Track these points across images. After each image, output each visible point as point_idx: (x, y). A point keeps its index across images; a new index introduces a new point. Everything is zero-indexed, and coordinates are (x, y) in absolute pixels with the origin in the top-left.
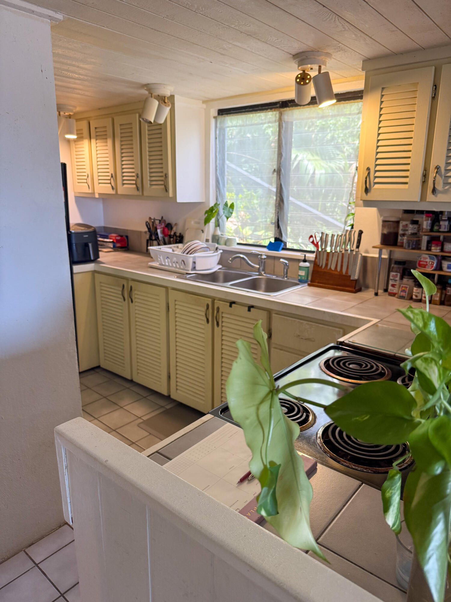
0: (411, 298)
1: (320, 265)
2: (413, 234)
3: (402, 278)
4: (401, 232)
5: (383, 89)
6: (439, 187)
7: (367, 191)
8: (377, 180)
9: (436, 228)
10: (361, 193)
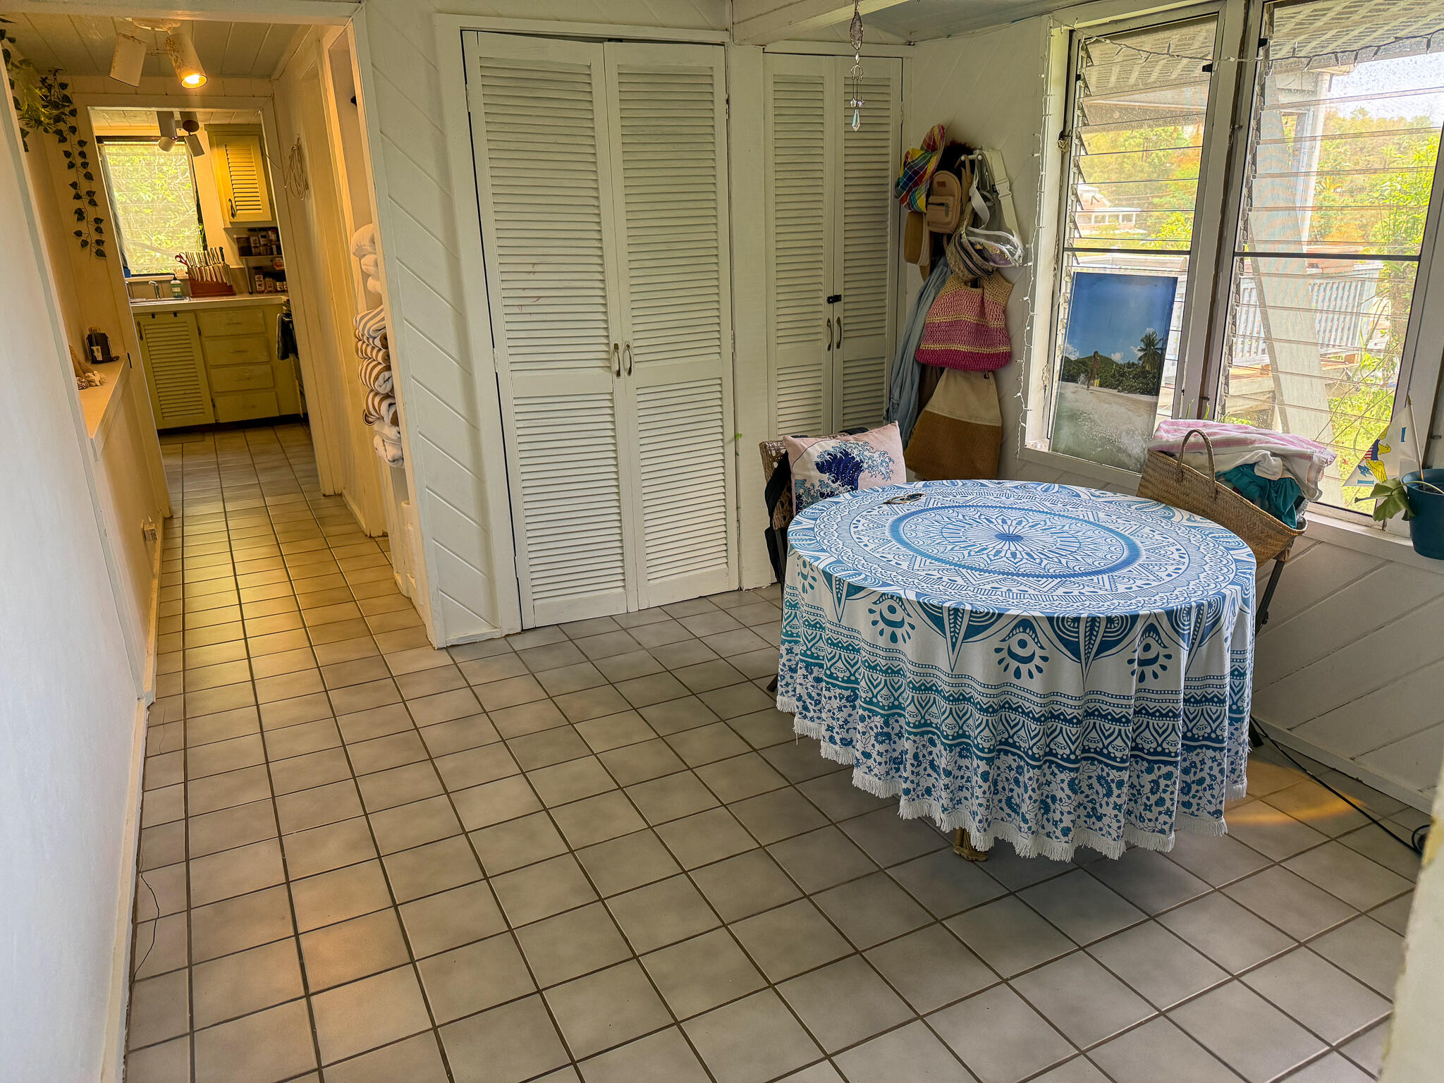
2: (265, 245)
3: (264, 278)
4: (253, 245)
7: (233, 215)
8: (241, 208)
10: (228, 218)
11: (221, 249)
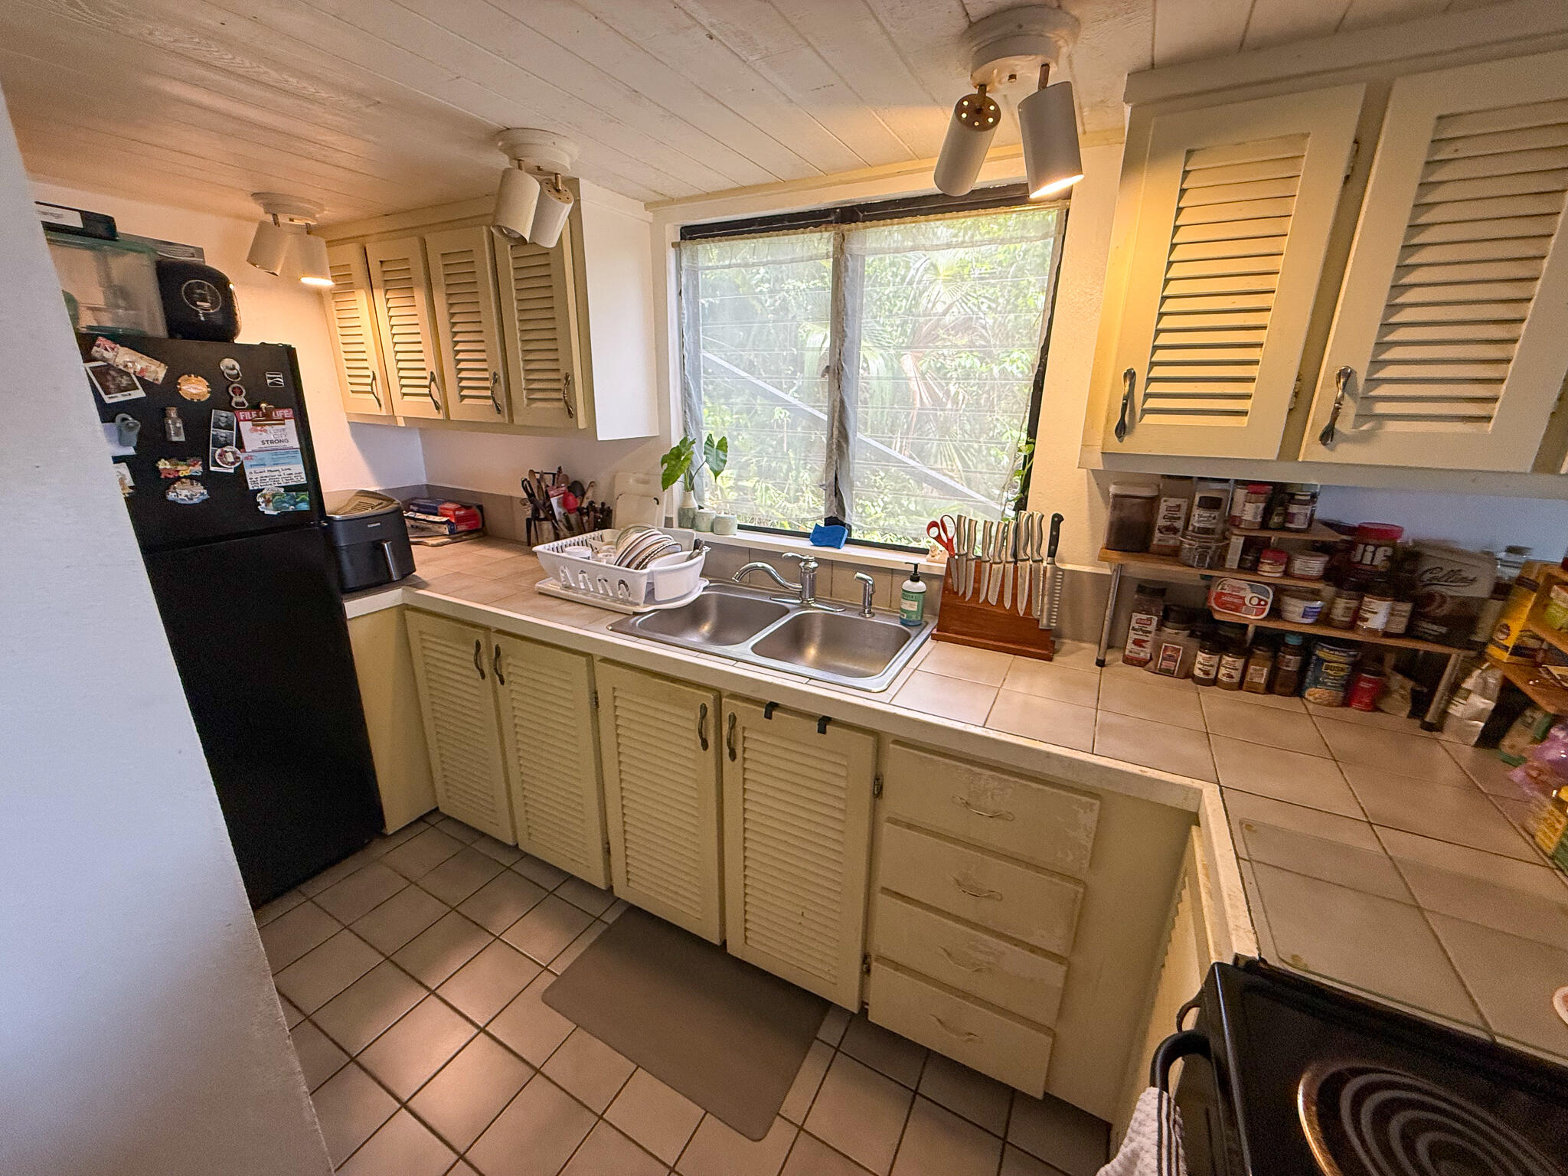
0: (1189, 675)
1: (961, 593)
2: (1207, 531)
3: (1161, 625)
4: (1161, 522)
5: (1190, 153)
6: (1344, 426)
7: (1122, 430)
8: (1152, 403)
9: (1276, 519)
10: (1103, 435)
11: (1057, 520)
